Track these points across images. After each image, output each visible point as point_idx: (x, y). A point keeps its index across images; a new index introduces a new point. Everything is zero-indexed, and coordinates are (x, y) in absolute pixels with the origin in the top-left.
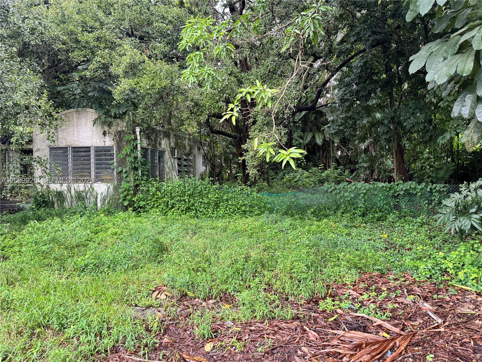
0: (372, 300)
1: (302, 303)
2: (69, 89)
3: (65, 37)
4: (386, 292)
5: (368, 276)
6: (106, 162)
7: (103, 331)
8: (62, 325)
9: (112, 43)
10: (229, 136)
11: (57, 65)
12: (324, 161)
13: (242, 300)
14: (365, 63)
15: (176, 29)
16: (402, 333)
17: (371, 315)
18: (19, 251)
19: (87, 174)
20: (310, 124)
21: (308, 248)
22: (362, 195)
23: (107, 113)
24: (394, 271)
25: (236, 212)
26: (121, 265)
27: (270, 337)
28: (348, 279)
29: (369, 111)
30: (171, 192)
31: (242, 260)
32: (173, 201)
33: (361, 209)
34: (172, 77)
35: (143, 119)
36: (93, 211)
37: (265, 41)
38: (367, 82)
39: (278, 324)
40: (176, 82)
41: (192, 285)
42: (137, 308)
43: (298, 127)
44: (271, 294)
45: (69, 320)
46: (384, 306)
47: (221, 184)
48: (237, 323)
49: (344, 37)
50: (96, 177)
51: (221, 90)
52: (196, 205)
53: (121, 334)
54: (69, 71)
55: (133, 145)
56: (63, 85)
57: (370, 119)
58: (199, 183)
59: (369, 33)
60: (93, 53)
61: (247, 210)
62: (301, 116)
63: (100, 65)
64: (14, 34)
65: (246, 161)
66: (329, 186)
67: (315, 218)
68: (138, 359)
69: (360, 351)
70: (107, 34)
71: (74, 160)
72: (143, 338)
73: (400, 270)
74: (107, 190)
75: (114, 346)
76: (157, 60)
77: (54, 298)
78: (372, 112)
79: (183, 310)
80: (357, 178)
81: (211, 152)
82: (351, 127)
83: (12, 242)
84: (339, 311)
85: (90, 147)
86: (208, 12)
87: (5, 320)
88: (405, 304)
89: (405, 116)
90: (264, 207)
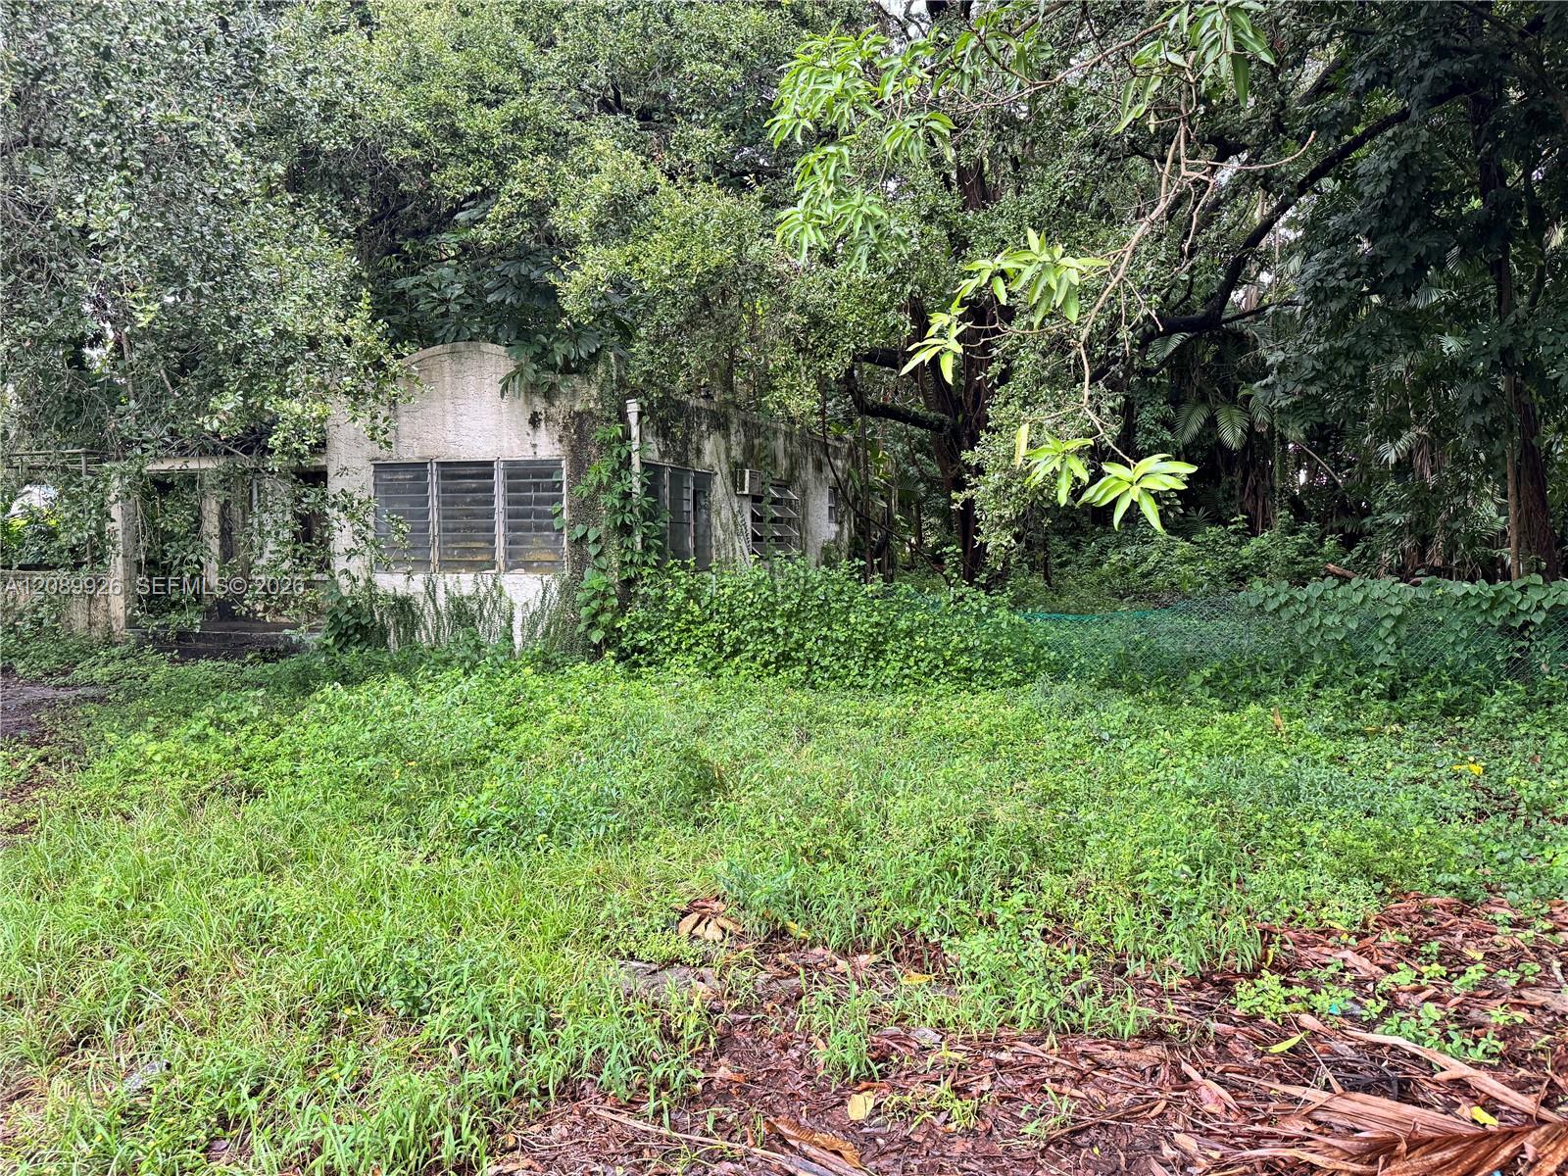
0: (1431, 991)
1: (1174, 984)
2: (429, 285)
3: (419, 124)
4: (1482, 966)
5: (1411, 905)
6: (539, 508)
7: (535, 1031)
8: (417, 1002)
9: (558, 135)
10: (918, 421)
11: (394, 213)
12: (1249, 506)
13: (969, 964)
14: (1405, 163)
15: (753, 80)
16: (1546, 1113)
17: (1428, 1044)
18: (291, 773)
19: (482, 545)
20: (1197, 378)
21: (1193, 801)
22: (1389, 624)
23: (542, 357)
24: (1510, 895)
25: (937, 672)
26: (584, 826)
27: (1066, 1089)
28: (1338, 914)
29: (1416, 328)
30: (731, 604)
31: (965, 831)
32: (737, 632)
33: (1386, 674)
34: (739, 236)
35: (649, 373)
36: (500, 659)
37: (1046, 101)
38: (1413, 227)
39: (1092, 1049)
40: (753, 250)
41: (803, 902)
42: (635, 964)
43: (1154, 389)
44: (1065, 948)
45: (433, 991)
46: (1474, 1014)
47: (888, 579)
48: (952, 1036)
49: (1326, 75)
50: (510, 554)
51: (898, 271)
52: (809, 645)
53: (587, 1042)
54: (429, 230)
55: (619, 455)
56: (413, 274)
57: (1419, 359)
58: (819, 578)
59: (1424, 56)
60: (501, 169)
61: (977, 666)
62: (1170, 350)
63: (521, 205)
64: (275, 122)
65: (978, 505)
66: (1271, 591)
67: (1217, 702)
68: (640, 1125)
69: (1387, 1164)
70: (541, 108)
71: (444, 503)
72: (654, 1061)
73: (1534, 890)
74: (541, 594)
75: (565, 1079)
76: (693, 181)
77: (393, 921)
78: (1428, 330)
79: (777, 979)
80: (1367, 565)
81: (855, 475)
82: (1347, 387)
83: (271, 746)
84: (1307, 1020)
85: (491, 463)
86: (856, 16)
87: (254, 975)
88: (1554, 1013)
89: (1553, 344)
90: (1036, 659)
